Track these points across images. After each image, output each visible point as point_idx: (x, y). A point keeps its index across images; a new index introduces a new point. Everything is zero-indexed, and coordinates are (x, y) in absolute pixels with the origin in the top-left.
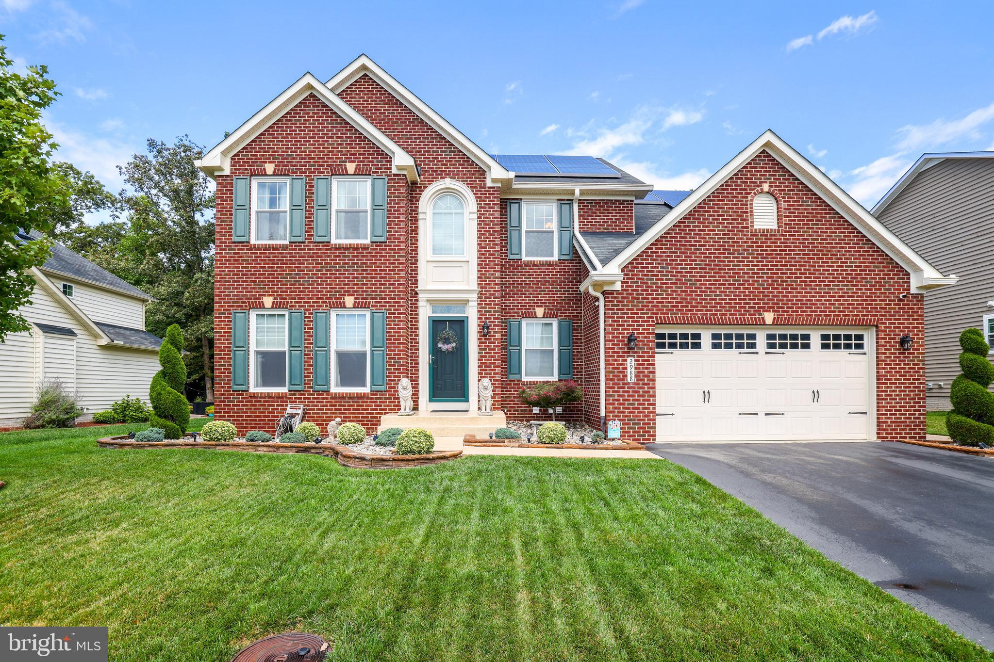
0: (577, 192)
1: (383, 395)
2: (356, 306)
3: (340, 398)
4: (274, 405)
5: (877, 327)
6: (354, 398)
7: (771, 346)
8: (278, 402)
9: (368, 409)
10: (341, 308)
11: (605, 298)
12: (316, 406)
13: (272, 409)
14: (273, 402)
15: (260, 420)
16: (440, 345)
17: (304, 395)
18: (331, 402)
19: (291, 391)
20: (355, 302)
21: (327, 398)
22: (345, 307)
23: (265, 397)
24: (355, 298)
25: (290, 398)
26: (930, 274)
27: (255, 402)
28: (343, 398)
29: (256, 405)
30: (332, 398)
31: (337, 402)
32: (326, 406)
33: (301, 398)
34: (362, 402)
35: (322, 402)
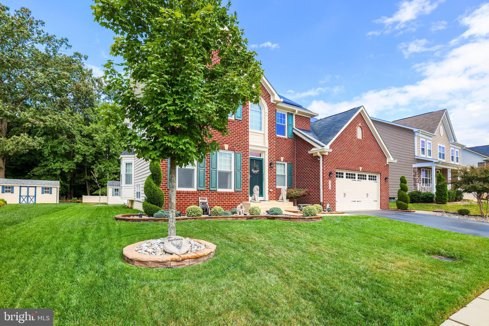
0: (297, 112)
1: (240, 193)
2: (229, 149)
3: (222, 194)
4: (189, 198)
5: (381, 174)
6: (228, 194)
7: (359, 178)
8: (192, 196)
9: (233, 200)
10: (223, 149)
11: (323, 157)
12: (210, 198)
13: (189, 200)
14: (189, 196)
15: (183, 206)
16: (253, 170)
17: (205, 192)
18: (218, 196)
19: (199, 190)
20: (229, 147)
21: (216, 194)
22: (224, 149)
23: (185, 194)
24: (229, 146)
25: (198, 194)
26: (392, 159)
27: (180, 196)
28: (223, 194)
29: (180, 198)
30: (218, 194)
31: (220, 196)
32: (215, 198)
33: (203, 194)
34: (231, 196)
35: (213, 196)
